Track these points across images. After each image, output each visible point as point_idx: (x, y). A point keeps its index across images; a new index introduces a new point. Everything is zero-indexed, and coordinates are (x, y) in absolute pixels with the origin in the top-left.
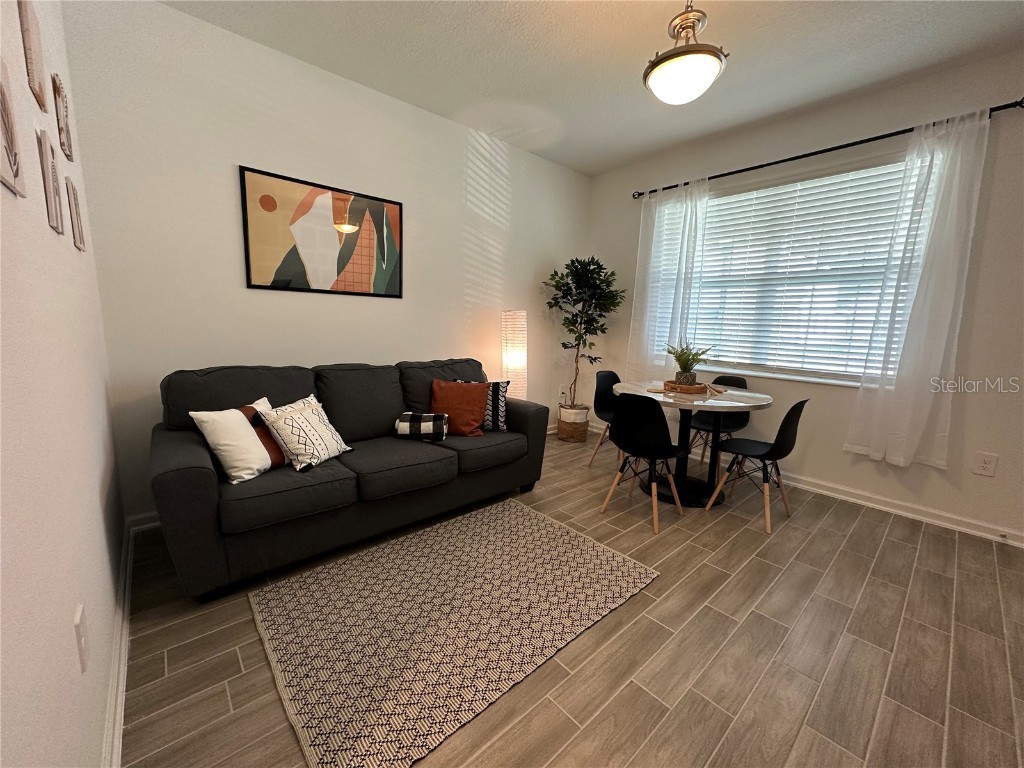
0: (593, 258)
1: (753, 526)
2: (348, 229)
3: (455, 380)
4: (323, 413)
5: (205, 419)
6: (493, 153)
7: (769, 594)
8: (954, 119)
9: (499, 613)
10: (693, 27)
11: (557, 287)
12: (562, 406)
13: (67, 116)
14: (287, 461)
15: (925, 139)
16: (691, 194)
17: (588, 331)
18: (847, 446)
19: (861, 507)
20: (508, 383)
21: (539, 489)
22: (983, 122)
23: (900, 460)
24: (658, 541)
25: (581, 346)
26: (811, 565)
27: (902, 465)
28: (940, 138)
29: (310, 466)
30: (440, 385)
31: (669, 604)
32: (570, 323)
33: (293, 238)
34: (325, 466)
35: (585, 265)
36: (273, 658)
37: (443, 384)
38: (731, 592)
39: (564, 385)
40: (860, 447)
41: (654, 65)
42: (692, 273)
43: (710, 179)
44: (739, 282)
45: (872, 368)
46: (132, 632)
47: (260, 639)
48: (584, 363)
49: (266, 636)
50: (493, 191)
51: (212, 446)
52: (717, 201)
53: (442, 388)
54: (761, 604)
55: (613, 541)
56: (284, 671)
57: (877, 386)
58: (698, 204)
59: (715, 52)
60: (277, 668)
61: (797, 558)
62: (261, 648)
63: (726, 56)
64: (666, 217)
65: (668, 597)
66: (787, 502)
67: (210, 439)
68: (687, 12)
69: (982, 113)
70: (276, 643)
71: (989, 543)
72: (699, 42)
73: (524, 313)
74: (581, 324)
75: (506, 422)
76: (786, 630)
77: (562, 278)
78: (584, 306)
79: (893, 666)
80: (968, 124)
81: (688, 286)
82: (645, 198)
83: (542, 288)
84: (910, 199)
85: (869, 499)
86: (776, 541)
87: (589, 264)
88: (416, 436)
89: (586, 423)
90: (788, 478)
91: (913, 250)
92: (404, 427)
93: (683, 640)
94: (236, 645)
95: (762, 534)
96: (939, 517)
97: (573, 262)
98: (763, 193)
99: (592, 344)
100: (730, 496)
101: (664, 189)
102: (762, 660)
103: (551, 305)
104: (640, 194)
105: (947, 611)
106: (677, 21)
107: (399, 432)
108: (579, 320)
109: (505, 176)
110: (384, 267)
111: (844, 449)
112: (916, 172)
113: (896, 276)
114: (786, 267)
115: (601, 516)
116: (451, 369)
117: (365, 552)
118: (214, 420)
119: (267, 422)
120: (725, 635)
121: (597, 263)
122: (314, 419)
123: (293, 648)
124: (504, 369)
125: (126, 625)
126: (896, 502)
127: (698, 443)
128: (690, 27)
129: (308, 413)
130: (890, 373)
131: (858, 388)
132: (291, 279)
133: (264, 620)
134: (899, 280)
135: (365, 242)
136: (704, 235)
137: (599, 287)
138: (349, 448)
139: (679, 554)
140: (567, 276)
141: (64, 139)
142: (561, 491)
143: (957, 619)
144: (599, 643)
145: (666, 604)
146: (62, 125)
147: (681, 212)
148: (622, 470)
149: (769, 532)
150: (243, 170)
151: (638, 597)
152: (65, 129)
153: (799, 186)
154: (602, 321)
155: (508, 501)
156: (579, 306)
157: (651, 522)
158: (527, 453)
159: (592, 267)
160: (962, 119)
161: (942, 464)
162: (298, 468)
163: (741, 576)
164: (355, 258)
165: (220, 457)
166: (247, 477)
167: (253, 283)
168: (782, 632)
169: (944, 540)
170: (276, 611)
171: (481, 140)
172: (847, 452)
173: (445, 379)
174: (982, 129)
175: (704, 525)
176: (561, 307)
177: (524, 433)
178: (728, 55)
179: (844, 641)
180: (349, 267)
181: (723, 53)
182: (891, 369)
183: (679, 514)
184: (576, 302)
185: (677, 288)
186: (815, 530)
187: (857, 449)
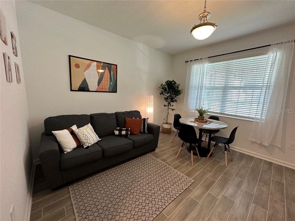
0: (173, 80)
1: (222, 164)
2: (101, 71)
3: (132, 118)
4: (93, 129)
5: (56, 133)
6: (144, 49)
7: (228, 189)
8: (283, 42)
9: (145, 195)
10: (206, 17)
11: (163, 88)
12: (163, 123)
13: (15, 43)
14: (81, 145)
15: (275, 48)
16: (203, 62)
17: (171, 101)
18: (250, 139)
19: (254, 157)
20: (148, 118)
21: (157, 150)
22: (292, 44)
23: (266, 144)
24: (193, 169)
25: (169, 106)
26: (240, 178)
27: (267, 146)
28: (279, 48)
29: (88, 146)
30: (128, 119)
31: (197, 192)
32: (166, 99)
33: (84, 76)
34: (93, 146)
35: (171, 82)
36: (75, 211)
37: (129, 119)
38: (216, 188)
39: (164, 117)
40: (253, 139)
41: (194, 28)
42: (203, 85)
43: (208, 58)
44: (217, 88)
45: (257, 116)
46: (33, 201)
47: (72, 204)
48: (170, 111)
49: (74, 202)
50: (144, 60)
51: (59, 142)
52: (210, 64)
53: (128, 120)
54: (226, 192)
55: (179, 169)
56: (79, 216)
57: (259, 121)
58: (205, 65)
59: (213, 25)
60: (77, 215)
61: (235, 176)
62: (72, 207)
63: (216, 26)
64: (195, 68)
65: (197, 189)
66: (231, 155)
67: (58, 139)
68: (204, 12)
69: (292, 41)
70: (77, 205)
72: (208, 22)
73: (152, 97)
74: (169, 99)
75: (147, 130)
76: (234, 202)
77: (164, 86)
78: (170, 94)
79: (268, 216)
80: (288, 44)
81: (201, 89)
82: (189, 63)
83: (158, 88)
84: (269, 66)
85: (256, 155)
86: (229, 169)
87: (172, 82)
88: (120, 135)
89: (171, 128)
90: (232, 147)
91: (270, 81)
92: (117, 133)
93: (202, 206)
94: (64, 206)
95: (225, 167)
96: (278, 161)
97: (167, 81)
98: (225, 62)
99: (173, 105)
100: (214, 153)
101: (194, 60)
102: (227, 213)
103: (161, 94)
104: (187, 61)
105: (283, 195)
106: (201, 15)
107: (115, 134)
108: (169, 98)
109: (147, 56)
110: (112, 84)
111: (249, 140)
112: (271, 58)
113: (265, 89)
114: (231, 84)
115: (176, 160)
116: (131, 114)
117: (105, 172)
118: (59, 134)
119: (76, 133)
120: (215, 204)
121: (174, 82)
122: (90, 131)
123: (82, 207)
124: (147, 113)
125: (31, 199)
126: (265, 156)
127: (204, 136)
128: (205, 17)
129: (88, 130)
130: (263, 117)
131: (253, 121)
132: (84, 88)
133: (73, 197)
134: (266, 90)
135: (106, 77)
136: (206, 74)
137: (175, 88)
138: (100, 140)
139: (200, 174)
140: (166, 85)
141: (14, 51)
142: (163, 151)
143: (287, 198)
144: (176, 206)
145: (196, 192)
146: (14, 47)
147: (200, 67)
148: (182, 146)
149: (227, 166)
150: (70, 56)
151: (188, 189)
152: (15, 48)
153: (235, 61)
154: (176, 98)
155: (148, 154)
156: (169, 94)
157: (191, 162)
158: (153, 140)
159: (173, 83)
160: (286, 42)
161: (279, 146)
162: (85, 147)
163: (219, 182)
164: (103, 81)
165: (61, 145)
166: (69, 151)
167: (72, 89)
168: (232, 203)
169: (280, 169)
170: (77, 194)
171: (141, 46)
172: (249, 141)
173: (129, 117)
174: (292, 46)
175: (207, 163)
176: (164, 94)
177: (153, 134)
178: (217, 26)
179: (252, 206)
180: (101, 84)
181: (215, 25)
182: (263, 116)
183: (199, 159)
184: (168, 93)
185: (198, 89)
186: (240, 165)
187: (253, 140)
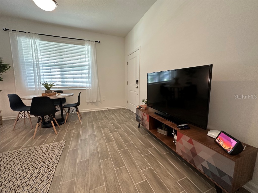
1: (77, 122)
7: (89, 131)
15: (87, 43)
18: (86, 101)
22: (94, 43)
23: (95, 101)
26: (91, 123)
28: (89, 43)
38: (83, 134)
42: (38, 62)
43: (38, 34)
44: (54, 66)
45: (87, 85)
52: (42, 42)
54: (89, 133)
55: (46, 142)
57: (89, 88)
58: (36, 41)
61: (88, 124)
63: (57, 5)
64: (22, 41)
65: (71, 143)
69: (93, 41)
71: (107, 110)
79: (109, 129)
82: (10, 32)
85: (91, 110)
86: (83, 122)
93: (81, 148)
95: (80, 123)
98: (56, 43)
101: (19, 31)
104: (7, 30)
112: (87, 48)
113: (87, 68)
120: (87, 141)
131: (86, 89)
136: (41, 51)
139: (66, 135)
143: (110, 120)
145: (72, 145)
147: (29, 42)
151: (65, 148)
161: (99, 100)
163: (82, 131)
172: (86, 102)
175: (67, 127)
182: (90, 85)
185: (34, 66)
186: (87, 118)
187: (88, 101)
